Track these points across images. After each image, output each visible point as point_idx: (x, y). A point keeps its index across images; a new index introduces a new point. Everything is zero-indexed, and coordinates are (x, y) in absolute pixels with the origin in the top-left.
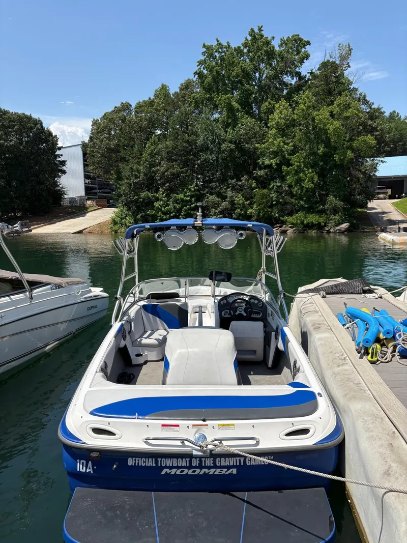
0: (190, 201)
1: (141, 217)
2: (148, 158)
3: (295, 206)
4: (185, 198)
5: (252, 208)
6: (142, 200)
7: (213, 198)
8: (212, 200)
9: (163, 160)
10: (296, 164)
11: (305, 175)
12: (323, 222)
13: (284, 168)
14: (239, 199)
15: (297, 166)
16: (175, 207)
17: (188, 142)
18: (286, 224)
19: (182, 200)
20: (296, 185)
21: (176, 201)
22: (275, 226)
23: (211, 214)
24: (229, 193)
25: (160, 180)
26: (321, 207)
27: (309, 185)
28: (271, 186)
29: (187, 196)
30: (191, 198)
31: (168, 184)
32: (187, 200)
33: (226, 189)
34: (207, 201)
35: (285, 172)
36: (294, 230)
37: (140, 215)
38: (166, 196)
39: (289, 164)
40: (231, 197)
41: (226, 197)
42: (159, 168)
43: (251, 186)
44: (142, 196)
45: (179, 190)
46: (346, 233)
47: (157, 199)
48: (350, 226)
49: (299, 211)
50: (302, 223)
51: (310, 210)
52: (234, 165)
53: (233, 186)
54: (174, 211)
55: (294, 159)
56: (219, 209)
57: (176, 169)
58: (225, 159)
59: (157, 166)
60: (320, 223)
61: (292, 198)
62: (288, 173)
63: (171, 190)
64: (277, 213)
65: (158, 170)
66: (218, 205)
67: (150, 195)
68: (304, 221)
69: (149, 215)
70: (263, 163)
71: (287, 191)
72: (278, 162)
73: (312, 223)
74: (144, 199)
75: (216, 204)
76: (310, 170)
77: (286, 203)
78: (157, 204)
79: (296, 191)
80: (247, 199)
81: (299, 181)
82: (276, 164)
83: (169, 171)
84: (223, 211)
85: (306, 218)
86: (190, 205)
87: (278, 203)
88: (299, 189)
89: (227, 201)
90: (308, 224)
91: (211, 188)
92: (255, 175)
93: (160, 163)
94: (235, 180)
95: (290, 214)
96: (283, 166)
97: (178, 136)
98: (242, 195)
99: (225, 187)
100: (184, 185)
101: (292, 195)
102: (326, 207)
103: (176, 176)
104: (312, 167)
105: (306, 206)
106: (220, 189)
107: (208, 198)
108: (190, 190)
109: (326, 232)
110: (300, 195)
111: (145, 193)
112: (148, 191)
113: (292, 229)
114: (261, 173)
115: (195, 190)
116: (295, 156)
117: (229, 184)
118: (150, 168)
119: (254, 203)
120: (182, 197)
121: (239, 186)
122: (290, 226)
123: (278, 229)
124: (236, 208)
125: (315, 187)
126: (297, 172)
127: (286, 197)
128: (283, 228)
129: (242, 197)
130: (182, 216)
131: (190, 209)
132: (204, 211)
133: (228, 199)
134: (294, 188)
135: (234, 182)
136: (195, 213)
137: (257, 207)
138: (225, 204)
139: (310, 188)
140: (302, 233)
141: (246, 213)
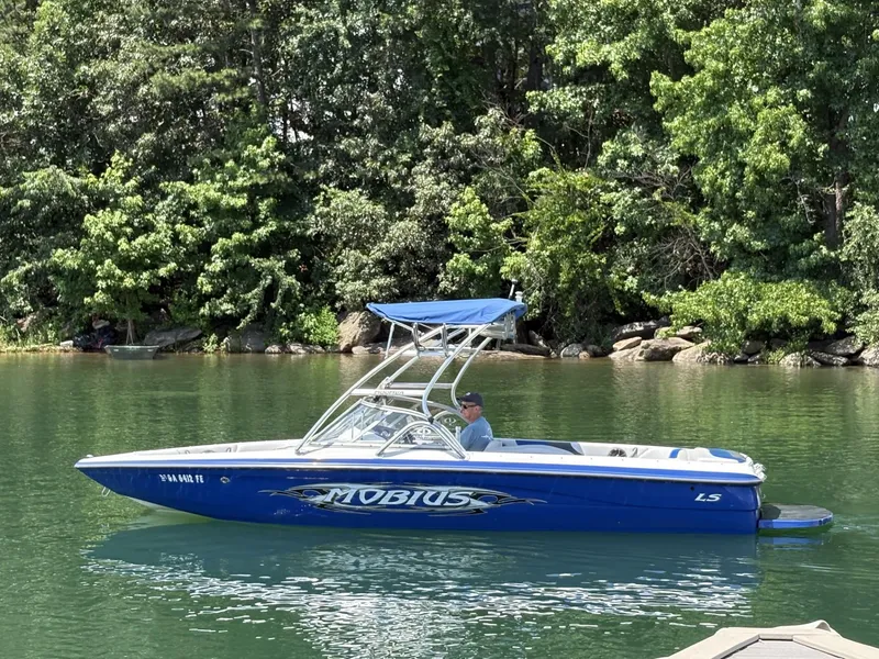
0: (251, 211)
1: (25, 278)
2: (62, 20)
3: (706, 245)
4: (228, 200)
5: (521, 248)
6: (27, 203)
7: (349, 203)
8: (346, 208)
9: (131, 31)
10: (712, 64)
11: (753, 113)
12: (831, 319)
13: (660, 81)
14: (466, 208)
15: (716, 75)
16: (176, 239)
18: (668, 324)
19: (214, 209)
20: (712, 154)
21: (186, 211)
22: (622, 331)
24: (425, 183)
25: (113, 116)
26: (824, 251)
27: (767, 157)
28: (602, 160)
30: (251, 201)
31: (148, 137)
32: (233, 212)
34: (322, 215)
35: (662, 101)
36: (707, 351)
37: (21, 270)
38: (139, 190)
39: (681, 68)
40: (430, 201)
41: (410, 199)
42: (109, 65)
43: (517, 154)
44: (28, 185)
45: (200, 166)
47: (101, 202)
49: (725, 265)
50: (740, 319)
51: (776, 264)
52: (448, 62)
53: (442, 154)
54: (174, 256)
55: (701, 45)
56: (375, 253)
57: (191, 73)
58: (408, 35)
59: (103, 54)
60: (816, 324)
61: (696, 206)
62: (676, 104)
63: (167, 163)
64: (633, 274)
65: (105, 75)
66: (374, 231)
67: (69, 182)
68: (746, 310)
69: (57, 271)
70: (570, 57)
71: (671, 182)
72: (636, 55)
73: (784, 320)
74: (39, 201)
75: (366, 228)
76: (772, 94)
77: (669, 232)
78: (96, 223)
79: (713, 183)
80: (498, 211)
81: (727, 138)
82: (628, 64)
83: (156, 79)
84: (397, 259)
85: (757, 298)
86: (248, 231)
87: (634, 232)
88: (723, 174)
89: (413, 217)
90: (767, 323)
91: (344, 159)
92: (533, 109)
93: (116, 45)
94: (447, 126)
95: (691, 282)
96: (655, 74)
98: (480, 192)
99: (405, 158)
100: (224, 142)
101: (693, 196)
102: (846, 251)
103: (186, 102)
104: (780, 78)
105: (758, 245)
106: (383, 163)
107: (327, 202)
108: (252, 163)
109: (844, 360)
110: (732, 198)
111: (42, 173)
112: (59, 162)
113: (695, 348)
114: (564, 99)
115: (272, 164)
116: (705, 29)
117: (421, 145)
118: (72, 64)
119: (529, 228)
120: (213, 194)
121: (467, 152)
122: (687, 330)
123: (638, 343)
124: (452, 248)
125: (792, 168)
126: (714, 102)
127: (669, 205)
128: (655, 343)
129: (477, 201)
130: (212, 276)
131: (242, 248)
132: (312, 258)
133: (418, 209)
134: (704, 166)
135: (446, 137)
136: (266, 264)
137: (542, 248)
138: (404, 231)
139: (774, 171)
140: (739, 362)
141: (496, 268)
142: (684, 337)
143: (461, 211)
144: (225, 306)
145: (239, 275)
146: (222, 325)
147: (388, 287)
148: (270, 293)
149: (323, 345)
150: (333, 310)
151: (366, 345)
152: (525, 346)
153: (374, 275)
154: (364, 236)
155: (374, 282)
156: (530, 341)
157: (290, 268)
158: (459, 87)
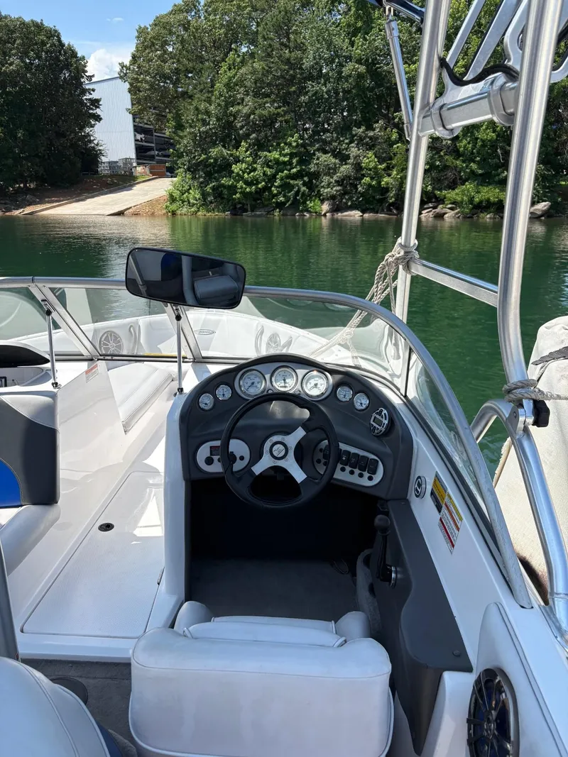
0: (290, 163)
1: (213, 189)
2: (223, 90)
3: (460, 172)
4: (282, 159)
5: (389, 175)
6: (212, 161)
7: (326, 159)
8: (325, 161)
9: (248, 95)
14: (369, 160)
16: (264, 174)
17: (288, 61)
18: (443, 203)
19: (277, 162)
21: (267, 164)
22: (425, 207)
23: (322, 185)
24: (354, 151)
25: (242, 127)
26: (505, 173)
27: (487, 135)
29: (285, 155)
30: (291, 159)
31: (254, 135)
32: (284, 163)
33: (348, 144)
34: (317, 164)
36: (457, 214)
37: (211, 185)
38: (251, 154)
40: (357, 157)
41: (348, 157)
42: (240, 107)
43: (389, 138)
44: (213, 155)
45: (272, 146)
46: (543, 218)
47: (237, 160)
48: (551, 207)
49: (466, 180)
50: (471, 200)
51: (485, 179)
52: (364, 102)
53: (361, 139)
54: (264, 180)
56: (335, 178)
57: (270, 108)
58: (349, 92)
59: (239, 104)
61: (456, 158)
63: (260, 146)
64: (430, 185)
65: (239, 111)
66: (335, 170)
67: (225, 152)
68: (473, 197)
69: (223, 186)
71: (448, 147)
73: (488, 200)
74: (216, 160)
75: (332, 169)
77: (446, 167)
78: (236, 168)
79: (465, 146)
80: (381, 160)
83: (257, 112)
84: (343, 180)
85: (478, 192)
86: (289, 170)
87: (433, 167)
88: (469, 143)
89: (349, 164)
90: (481, 202)
91: (325, 142)
92: (396, 120)
93: (243, 100)
94: (363, 128)
95: (452, 186)
97: (272, 51)
98: (375, 155)
99: (347, 141)
100: (280, 136)
101: (456, 153)
103: (269, 121)
105: (480, 172)
106: (339, 143)
107: (318, 159)
108: (290, 145)
110: (472, 153)
111: (217, 150)
112: (224, 146)
113: (453, 212)
115: (298, 144)
117: (353, 136)
118: (227, 107)
119: (393, 167)
120: (277, 156)
121: (371, 138)
122: (450, 206)
123: (431, 211)
124: (364, 176)
125: (497, 139)
127: (447, 157)
128: (438, 210)
129: (373, 157)
130: (276, 187)
131: (288, 177)
132: (312, 180)
133: (351, 161)
134: (462, 140)
135: (363, 132)
136: (296, 182)
137: (397, 174)
138: (345, 169)
139: (489, 141)
140: (469, 217)
141: (379, 183)
142: (449, 208)
143: (367, 161)
144: (281, 199)
145: (286, 187)
146: (280, 206)
147: (339, 190)
148: (297, 193)
149: (316, 213)
150: (320, 199)
151: (331, 212)
152: (389, 213)
153: (335, 186)
154: (331, 171)
155: (334, 189)
156: (391, 210)
157: (304, 184)
158: (368, 113)
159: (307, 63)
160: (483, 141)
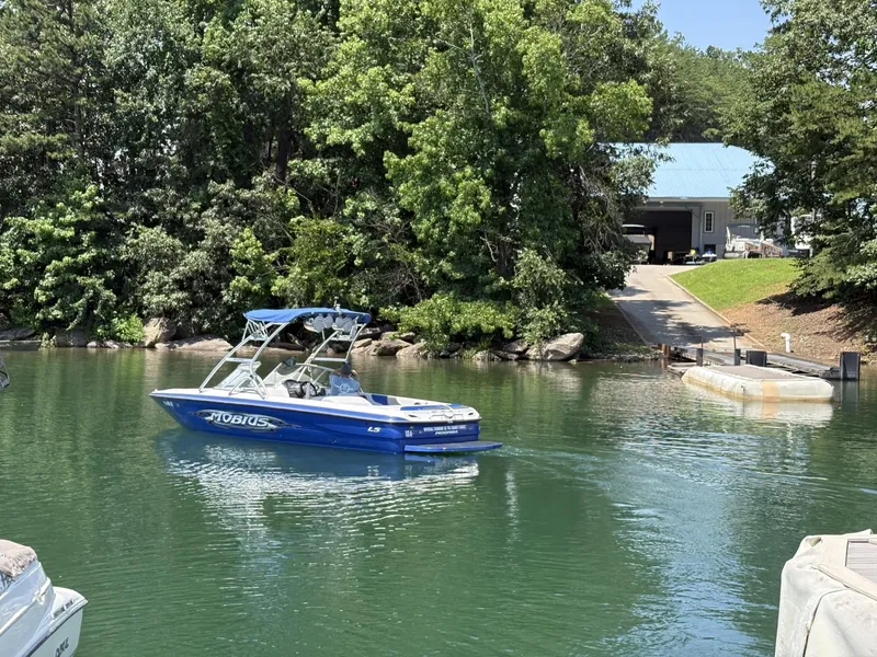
0: (76, 241)
3: (419, 274)
4: (58, 232)
5: (285, 274)
7: (154, 237)
8: (152, 241)
10: (428, 148)
11: (455, 182)
12: (509, 328)
13: (390, 158)
14: (245, 243)
15: (431, 155)
16: (17, 260)
17: (71, 51)
18: (396, 329)
19: (47, 238)
20: (426, 211)
21: (25, 240)
23: (146, 286)
24: (212, 224)
26: (503, 281)
27: (466, 214)
28: (347, 212)
29: (64, 226)
30: (77, 233)
32: (62, 240)
33: (200, 211)
34: (132, 245)
35: (391, 171)
36: (421, 349)
39: (403, 149)
41: (201, 235)
43: (282, 204)
45: (35, 205)
46: (574, 362)
48: (585, 342)
49: (434, 289)
50: (446, 327)
51: (469, 289)
52: (229, 136)
53: (225, 204)
54: (15, 274)
55: (419, 133)
56: (174, 274)
58: (198, 116)
60: (499, 330)
61: (410, 248)
62: (402, 175)
64: (366, 293)
66: (174, 259)
68: (450, 321)
70: (323, 137)
71: (396, 229)
72: (370, 138)
73: (478, 328)
75: (166, 256)
76: (468, 170)
77: (393, 265)
79: (427, 231)
80: (269, 246)
81: (436, 200)
82: (365, 144)
84: (190, 279)
85: (458, 312)
86: (74, 256)
87: (369, 263)
88: (434, 226)
89: (203, 249)
90: (465, 330)
91: (148, 203)
92: (294, 173)
94: (230, 184)
95: (408, 298)
96: (387, 153)
97: (38, 30)
98: (256, 232)
99: (196, 205)
101: (413, 242)
102: (517, 281)
104: (472, 160)
105: (458, 276)
106: (179, 209)
107: (136, 236)
109: (515, 356)
110: (439, 242)
113: (412, 346)
114: (316, 167)
115: (94, 206)
116: (422, 123)
117: (209, 196)
119: (292, 259)
120: (48, 227)
121: (245, 202)
122: (406, 335)
123: (369, 343)
124: (233, 273)
125: (482, 223)
126: (428, 175)
127: (393, 246)
128: (383, 342)
129: (254, 238)
130: (46, 289)
131: (71, 269)
132: (125, 278)
133: (207, 242)
134: (420, 220)
135: (229, 191)
136: (89, 281)
137: (302, 273)
138: (197, 259)
139: (470, 225)
140: (443, 357)
141: (267, 287)
142: (405, 339)
143: (241, 245)
144: (55, 313)
145: (66, 289)
146: (52, 326)
147: (183, 300)
148: (91, 306)
149: (132, 342)
150: (141, 316)
151: (165, 342)
152: (287, 344)
153: (173, 291)
154: (165, 261)
155: (174, 296)
156: (288, 340)
157: (107, 285)
158: (237, 155)
159: (111, 57)
160: (457, 223)
